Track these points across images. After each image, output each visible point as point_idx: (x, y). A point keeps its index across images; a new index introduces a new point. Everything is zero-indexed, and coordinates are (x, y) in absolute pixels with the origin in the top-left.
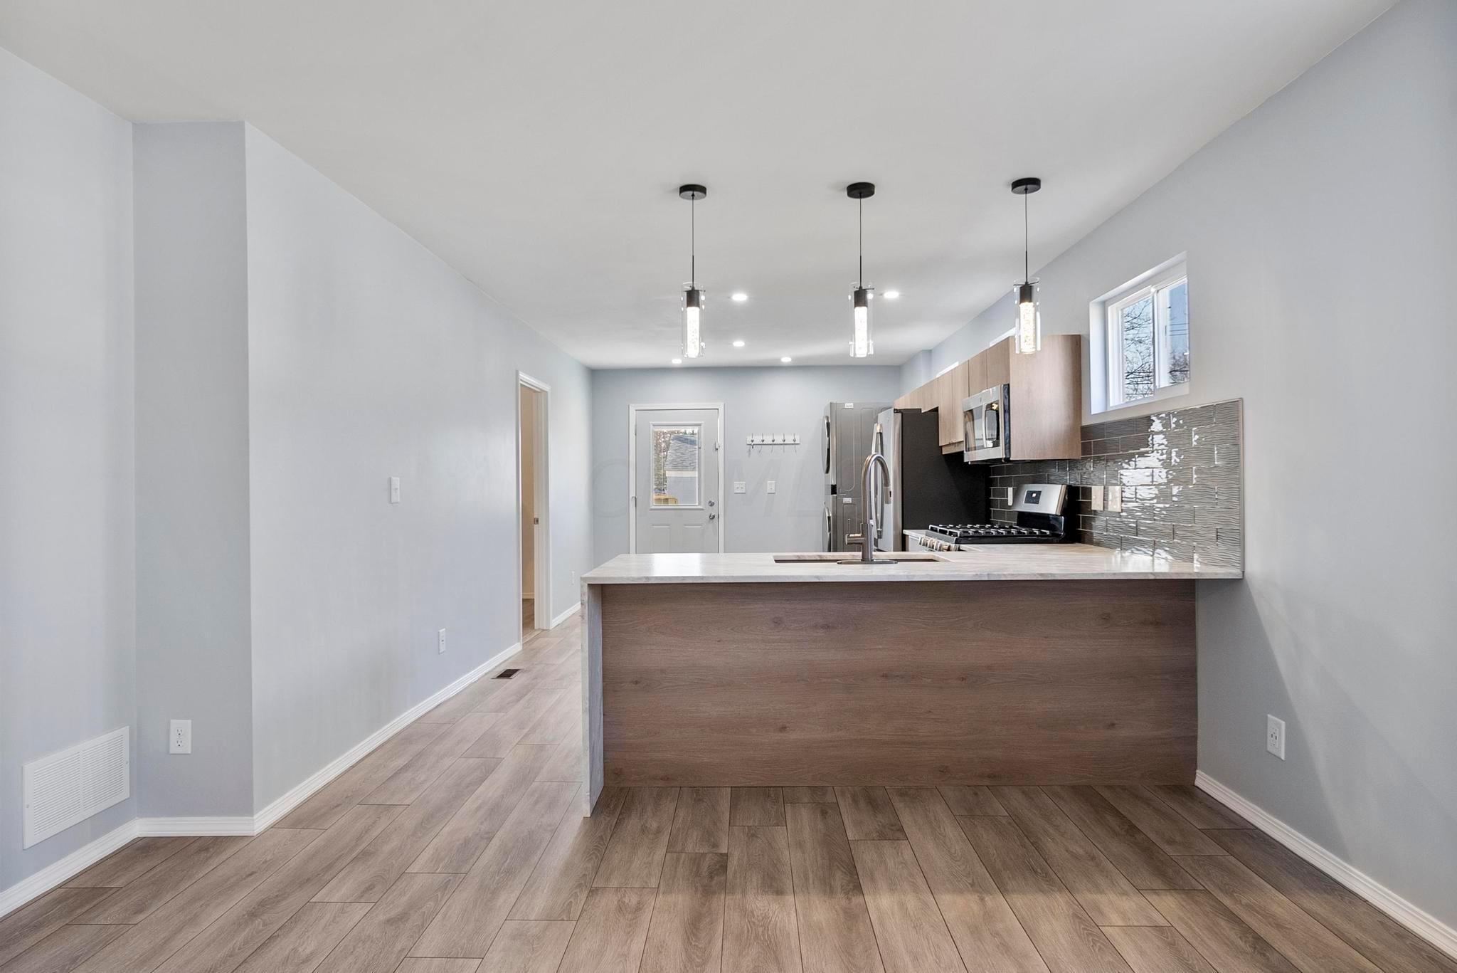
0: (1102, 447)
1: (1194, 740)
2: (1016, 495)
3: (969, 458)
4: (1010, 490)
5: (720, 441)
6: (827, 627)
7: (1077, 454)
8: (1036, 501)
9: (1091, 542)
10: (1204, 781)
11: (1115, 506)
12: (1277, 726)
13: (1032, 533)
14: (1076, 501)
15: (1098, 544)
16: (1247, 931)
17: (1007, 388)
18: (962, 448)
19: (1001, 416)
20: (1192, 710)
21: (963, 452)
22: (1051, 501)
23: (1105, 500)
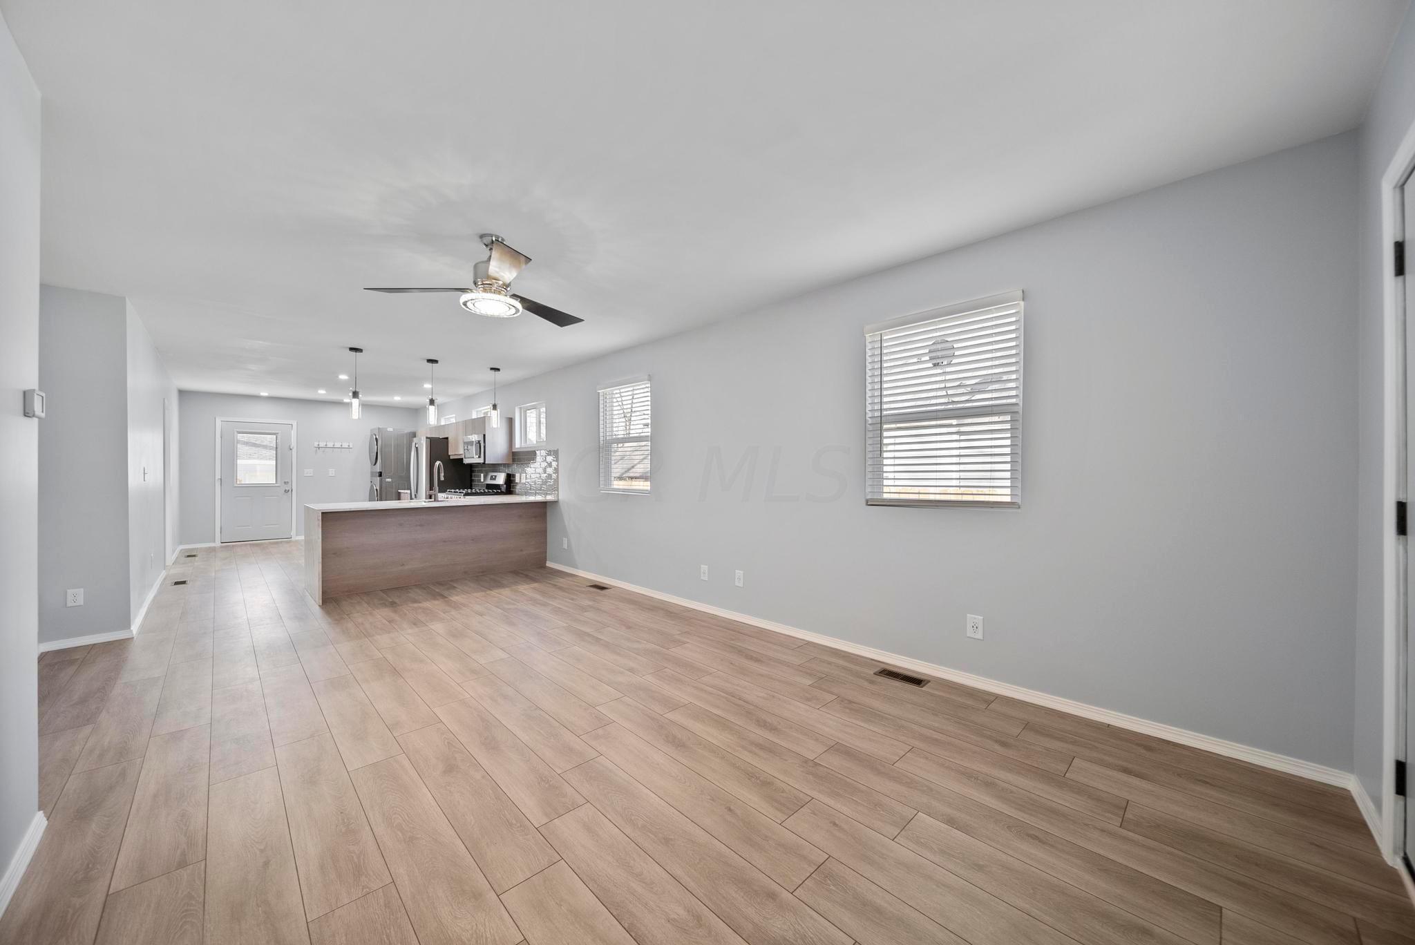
0: (519, 460)
1: (546, 552)
2: (485, 477)
3: (466, 461)
4: (482, 475)
5: (294, 444)
6: (421, 525)
7: (511, 462)
8: (495, 479)
9: (515, 494)
10: (549, 564)
11: (523, 481)
12: (565, 540)
13: (493, 492)
14: (510, 479)
15: (518, 494)
16: (552, 584)
17: (484, 435)
18: (463, 457)
19: (481, 446)
20: (545, 543)
21: (462, 459)
22: (500, 479)
23: (520, 478)
